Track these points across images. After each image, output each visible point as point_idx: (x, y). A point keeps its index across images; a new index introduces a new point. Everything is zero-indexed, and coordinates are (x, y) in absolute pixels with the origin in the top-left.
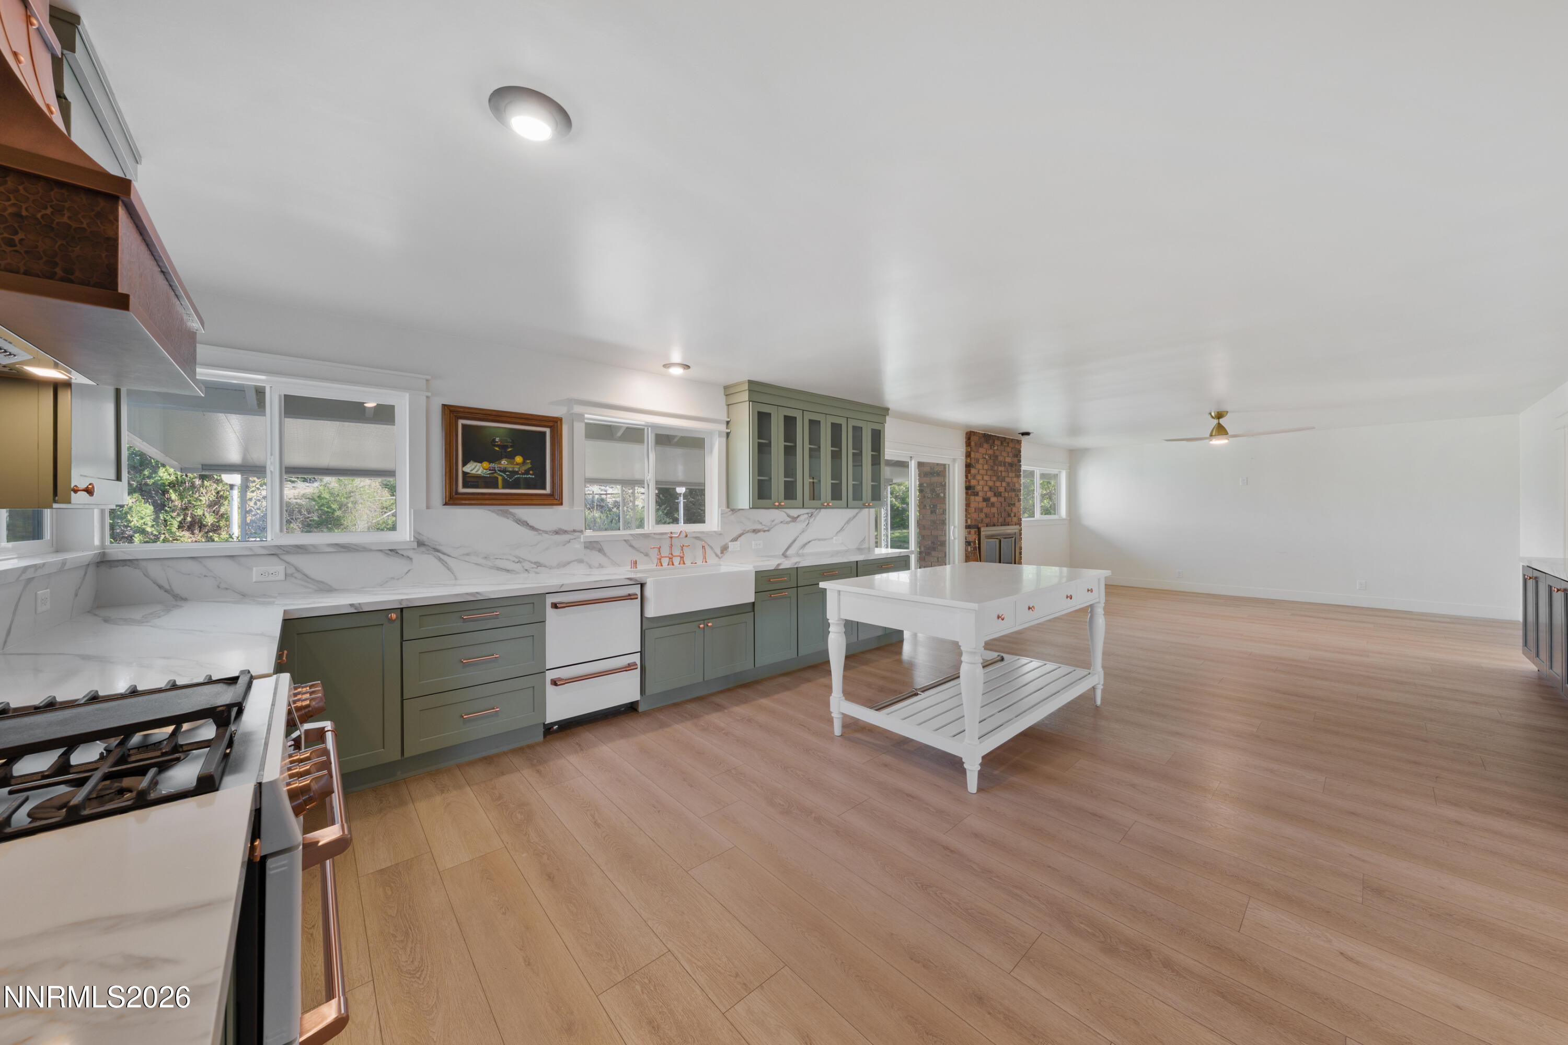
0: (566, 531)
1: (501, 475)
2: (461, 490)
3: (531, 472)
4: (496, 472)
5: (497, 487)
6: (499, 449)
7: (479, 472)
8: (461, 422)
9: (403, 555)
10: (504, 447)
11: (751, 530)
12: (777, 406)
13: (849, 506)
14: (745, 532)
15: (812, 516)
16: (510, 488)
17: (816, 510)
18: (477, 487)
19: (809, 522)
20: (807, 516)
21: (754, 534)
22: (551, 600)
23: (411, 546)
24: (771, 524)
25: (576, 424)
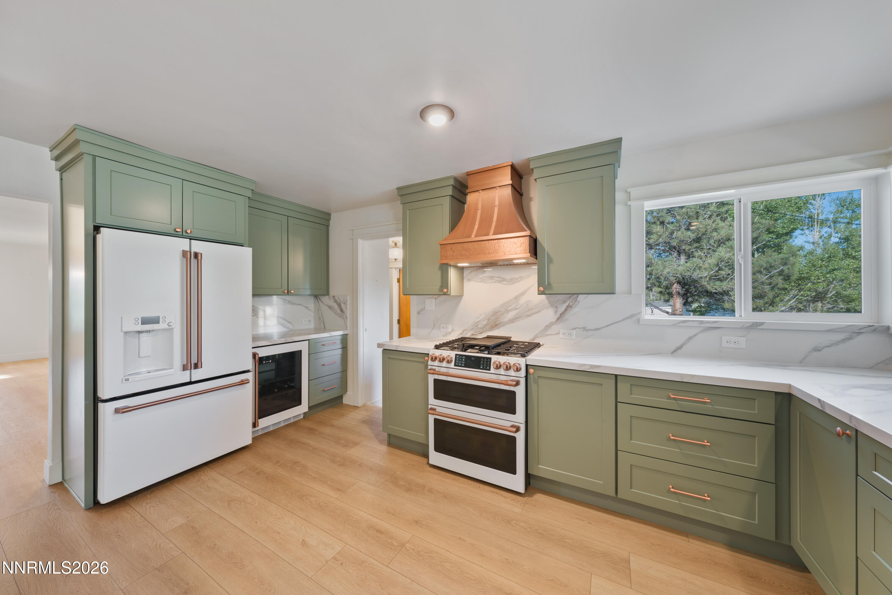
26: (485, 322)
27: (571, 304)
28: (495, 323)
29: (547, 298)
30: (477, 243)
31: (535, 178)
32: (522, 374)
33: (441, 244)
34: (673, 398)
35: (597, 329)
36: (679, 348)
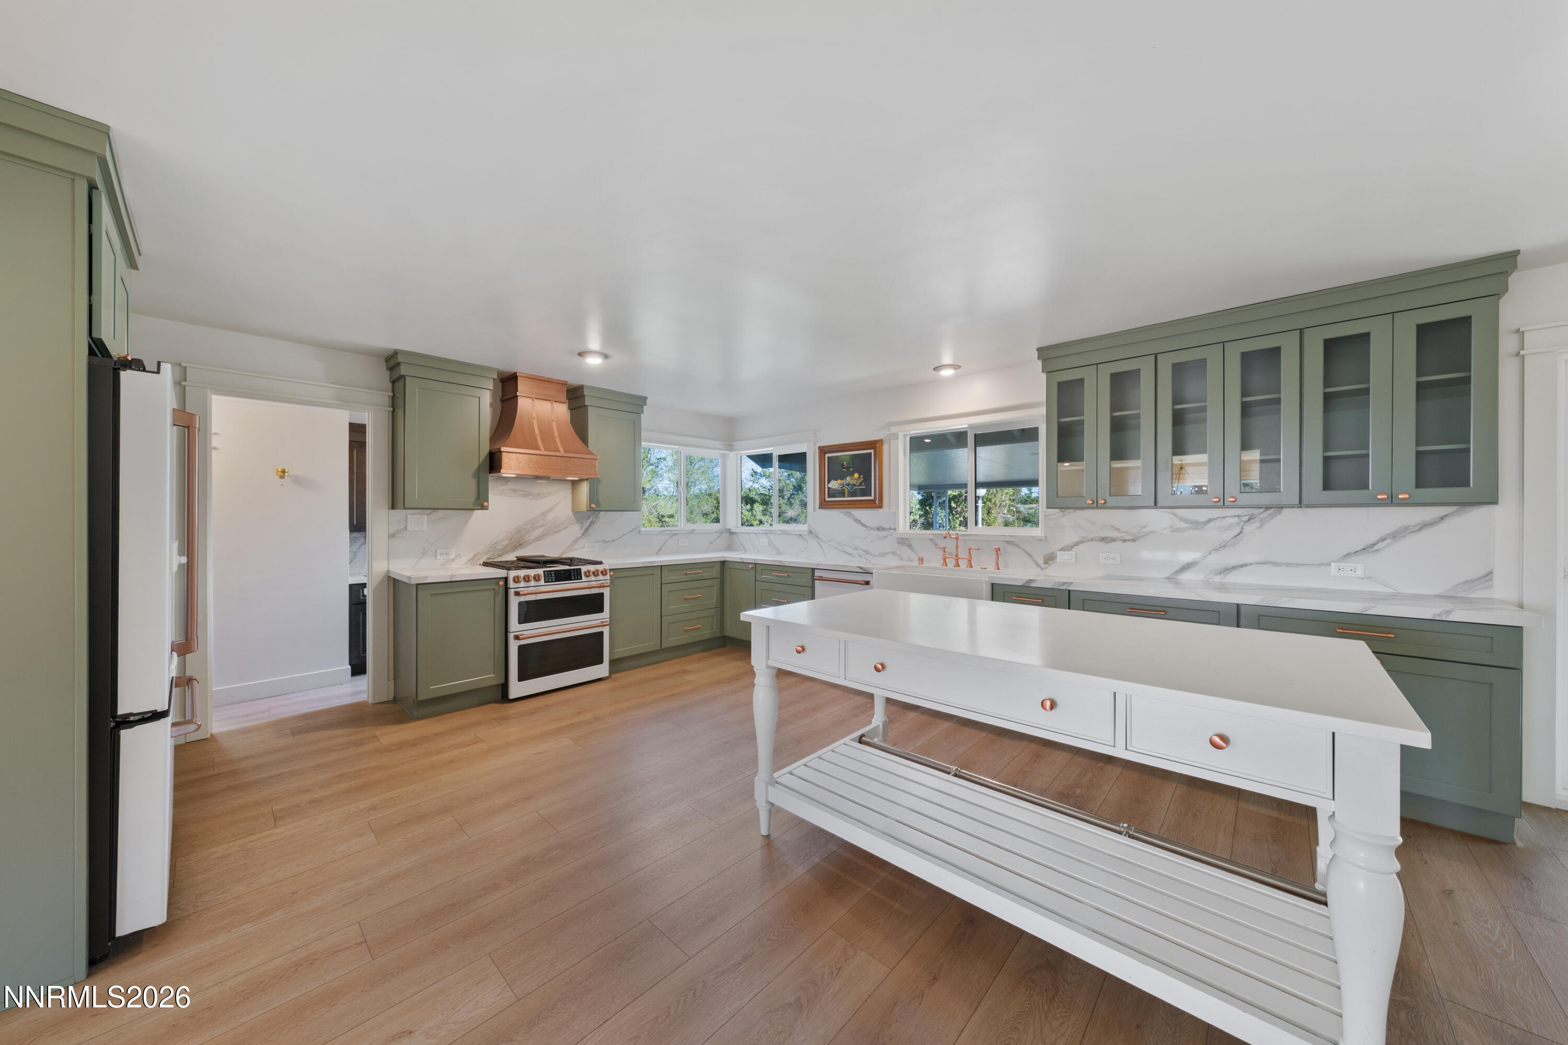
0: (884, 528)
1: (847, 488)
2: (827, 499)
3: (863, 484)
4: (844, 486)
5: (844, 497)
6: (846, 470)
7: (836, 487)
8: (827, 455)
9: (803, 538)
10: (848, 468)
11: (1097, 538)
12: (1096, 365)
13: (1304, 502)
14: (1086, 540)
15: (1253, 521)
16: (852, 496)
17: (1266, 510)
18: (834, 497)
19: (1241, 532)
20: (1236, 520)
21: (1104, 543)
22: (817, 574)
23: (807, 533)
24: (1139, 531)
25: (893, 442)
26: (507, 542)
27: (594, 520)
29: (574, 514)
30: (548, 457)
31: (586, 404)
32: (608, 577)
33: (502, 450)
34: (686, 574)
35: (613, 541)
36: (660, 550)
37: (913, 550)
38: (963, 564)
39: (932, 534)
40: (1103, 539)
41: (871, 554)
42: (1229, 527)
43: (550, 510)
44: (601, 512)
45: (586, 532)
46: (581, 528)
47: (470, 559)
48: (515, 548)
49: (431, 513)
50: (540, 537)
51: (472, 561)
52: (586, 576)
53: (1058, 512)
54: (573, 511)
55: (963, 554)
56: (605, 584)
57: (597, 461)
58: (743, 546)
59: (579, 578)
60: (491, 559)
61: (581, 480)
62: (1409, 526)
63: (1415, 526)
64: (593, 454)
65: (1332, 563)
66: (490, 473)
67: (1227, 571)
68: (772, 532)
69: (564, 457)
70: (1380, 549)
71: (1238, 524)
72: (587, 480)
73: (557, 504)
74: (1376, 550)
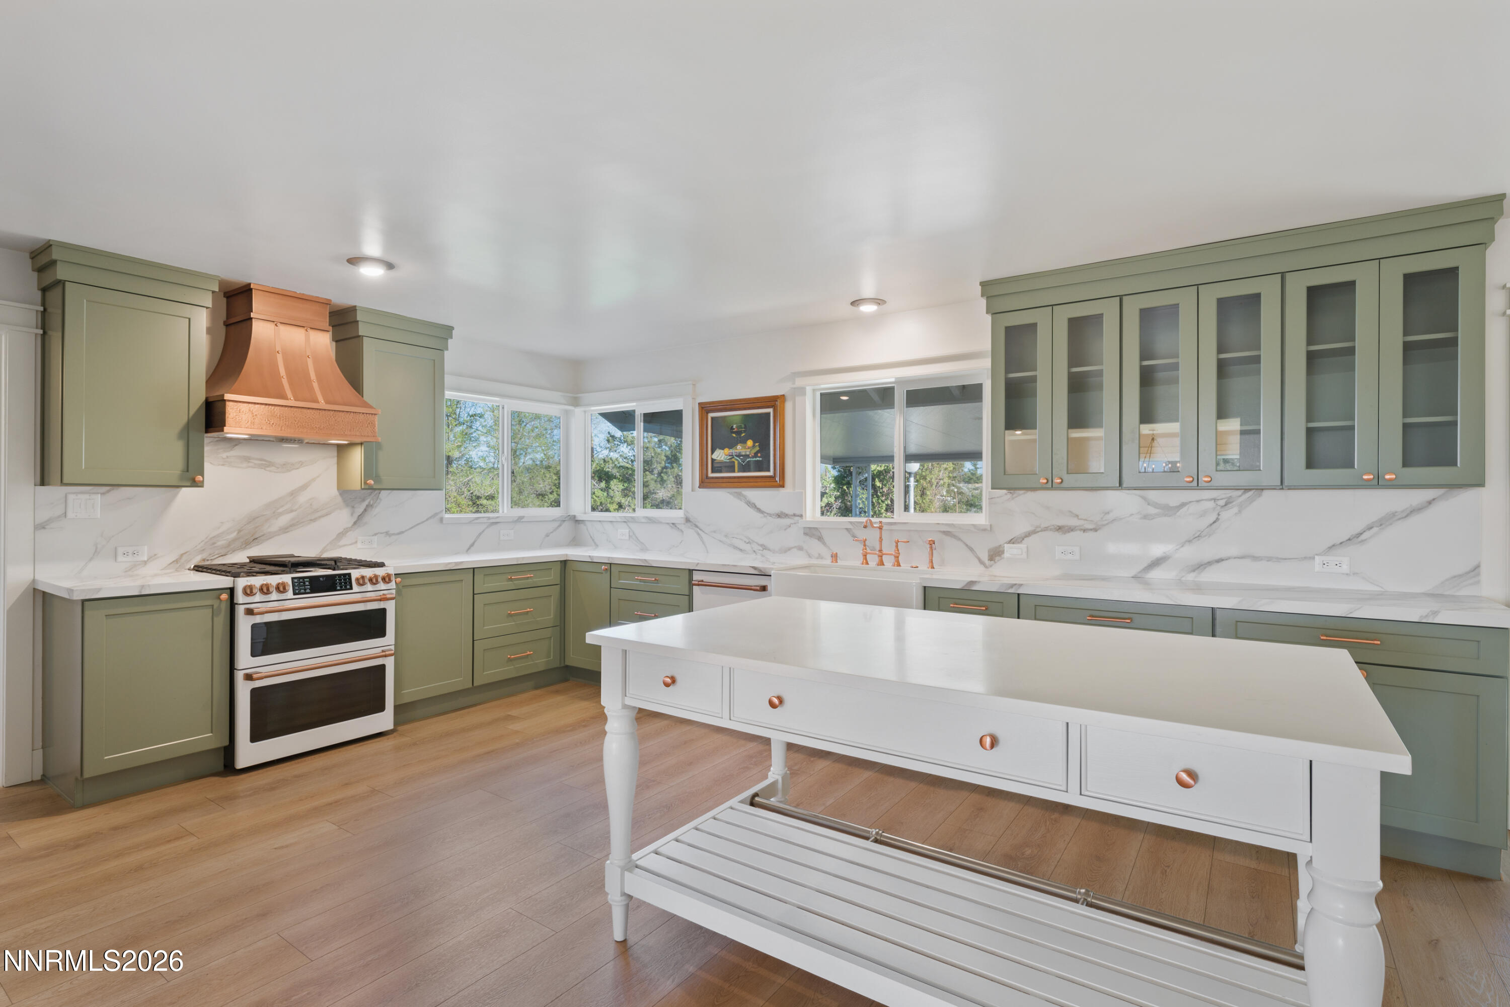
0: (787, 515)
1: (737, 460)
2: (711, 475)
3: (759, 455)
4: (734, 457)
5: (734, 471)
6: (736, 435)
7: (722, 459)
8: (711, 415)
9: (678, 528)
10: (738, 433)
11: (1052, 527)
12: (1051, 307)
13: (1286, 483)
14: (1039, 529)
15: (1231, 505)
16: (744, 471)
17: (1244, 493)
18: (720, 471)
19: (1217, 519)
20: (1211, 504)
21: (1061, 533)
22: (697, 577)
23: (683, 521)
24: (1102, 518)
25: (798, 399)
26: (234, 535)
27: (372, 502)
28: (252, 536)
29: (341, 494)
30: (300, 410)
31: (360, 334)
32: (393, 585)
33: (225, 398)
34: (511, 579)
35: (402, 533)
36: (472, 545)
37: (824, 544)
38: (888, 561)
39: (849, 522)
40: (1060, 529)
41: (769, 550)
42: (1204, 514)
43: (304, 487)
44: (383, 492)
45: (359, 521)
46: (352, 515)
47: (174, 561)
48: (247, 544)
49: (108, 491)
50: (287, 528)
51: (177, 563)
52: (359, 584)
53: (1006, 494)
54: (338, 489)
55: (888, 548)
56: (388, 596)
57: (377, 417)
58: (593, 540)
59: (348, 587)
60: (208, 560)
61: (352, 445)
62: (1396, 512)
63: (1403, 512)
64: (371, 407)
65: (1316, 556)
66: (207, 432)
67: (1202, 567)
68: (633, 520)
69: (325, 410)
70: (1365, 540)
71: (1214, 509)
72: (361, 444)
73: (314, 480)
74: (1362, 541)
